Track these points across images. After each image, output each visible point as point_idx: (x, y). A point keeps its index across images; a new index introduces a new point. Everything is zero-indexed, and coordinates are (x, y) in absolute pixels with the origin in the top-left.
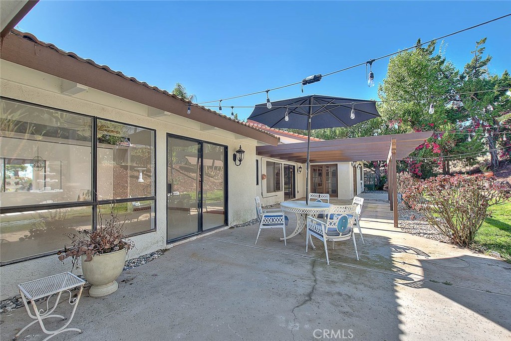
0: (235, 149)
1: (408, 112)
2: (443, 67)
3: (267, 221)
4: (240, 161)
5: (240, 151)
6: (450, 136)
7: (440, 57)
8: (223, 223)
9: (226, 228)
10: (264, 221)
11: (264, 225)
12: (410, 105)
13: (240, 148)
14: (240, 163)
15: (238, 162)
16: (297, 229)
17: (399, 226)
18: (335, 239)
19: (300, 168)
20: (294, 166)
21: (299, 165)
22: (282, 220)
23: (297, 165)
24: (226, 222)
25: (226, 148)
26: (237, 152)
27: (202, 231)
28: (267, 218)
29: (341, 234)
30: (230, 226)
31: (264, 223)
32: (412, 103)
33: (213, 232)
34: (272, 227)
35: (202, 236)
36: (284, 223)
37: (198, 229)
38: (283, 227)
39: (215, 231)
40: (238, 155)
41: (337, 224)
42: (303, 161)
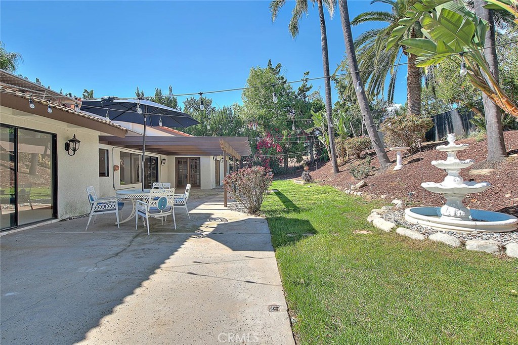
0: (68, 137)
1: (261, 117)
2: (286, 86)
3: (99, 207)
4: (74, 150)
5: (74, 141)
6: (286, 139)
7: (283, 78)
8: (51, 216)
9: (54, 221)
10: (95, 208)
11: (95, 211)
12: (262, 112)
13: (75, 137)
14: (74, 153)
15: (71, 152)
16: (133, 212)
17: (228, 206)
18: (157, 216)
19: (164, 159)
20: (157, 158)
21: (163, 156)
22: (114, 206)
23: (160, 157)
24: (55, 215)
25: (54, 136)
26: (70, 141)
27: (17, 225)
28: (98, 205)
29: (161, 211)
30: (60, 219)
31: (96, 210)
32: (264, 110)
33: (35, 226)
34: (105, 212)
35: (16, 231)
36: (117, 208)
37: (11, 223)
38: (116, 212)
39: (38, 225)
40: (72, 145)
41: (157, 204)
42: (168, 153)
